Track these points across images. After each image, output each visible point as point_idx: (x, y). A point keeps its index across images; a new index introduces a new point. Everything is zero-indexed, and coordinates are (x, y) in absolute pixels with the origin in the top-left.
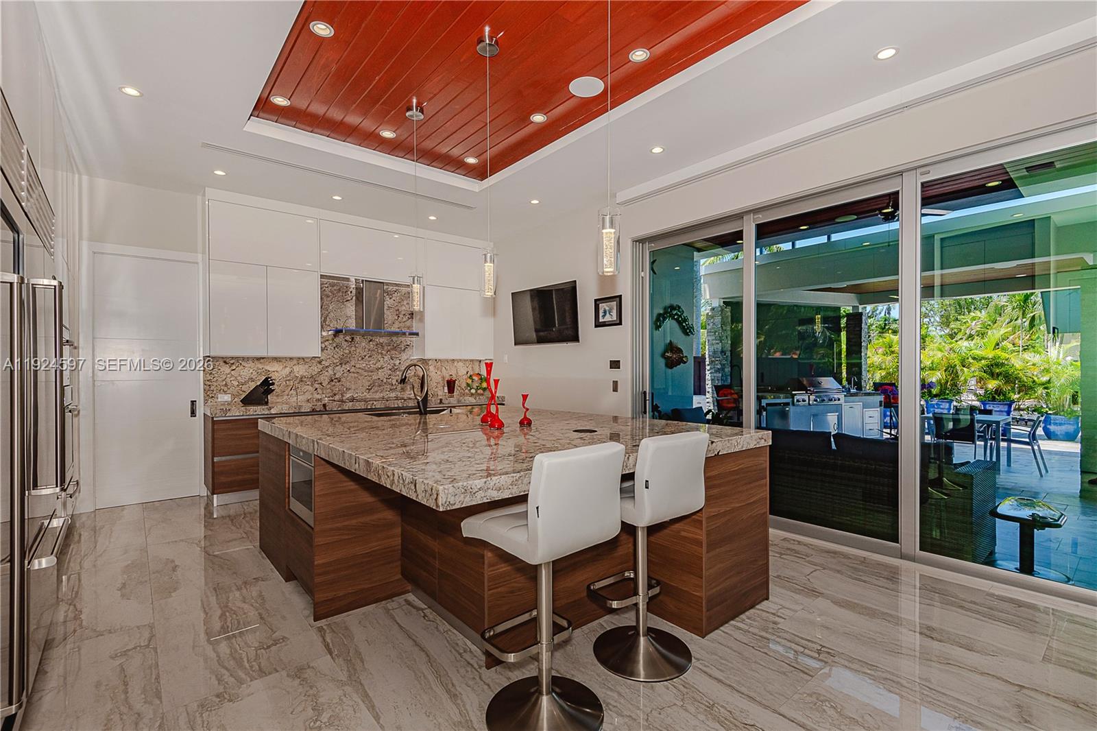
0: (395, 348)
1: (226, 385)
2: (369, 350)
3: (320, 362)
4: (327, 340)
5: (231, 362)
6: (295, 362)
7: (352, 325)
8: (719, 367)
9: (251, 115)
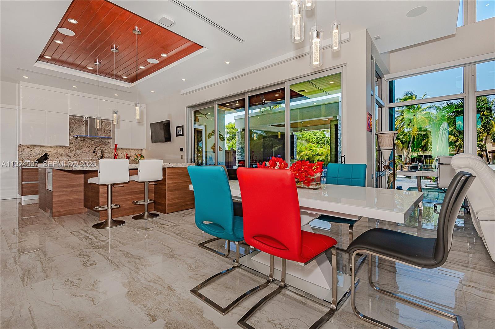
0: (103, 144)
1: (28, 156)
2: (91, 144)
3: (70, 148)
4: (73, 140)
5: (31, 147)
6: (58, 148)
7: (84, 134)
8: (240, 153)
9: (37, 60)
